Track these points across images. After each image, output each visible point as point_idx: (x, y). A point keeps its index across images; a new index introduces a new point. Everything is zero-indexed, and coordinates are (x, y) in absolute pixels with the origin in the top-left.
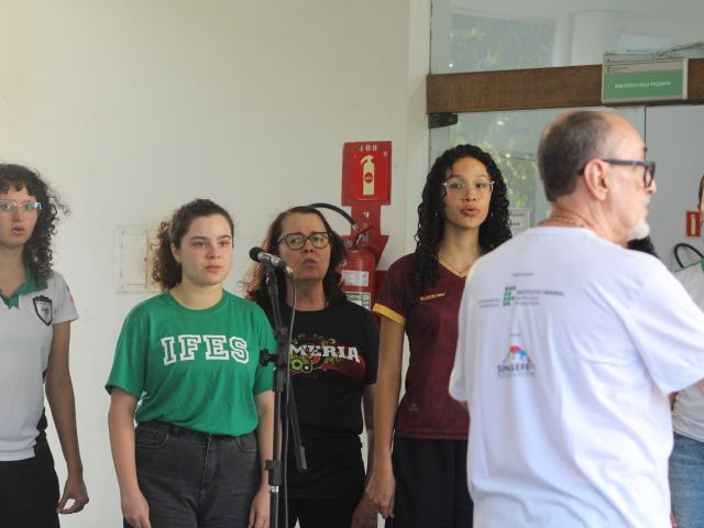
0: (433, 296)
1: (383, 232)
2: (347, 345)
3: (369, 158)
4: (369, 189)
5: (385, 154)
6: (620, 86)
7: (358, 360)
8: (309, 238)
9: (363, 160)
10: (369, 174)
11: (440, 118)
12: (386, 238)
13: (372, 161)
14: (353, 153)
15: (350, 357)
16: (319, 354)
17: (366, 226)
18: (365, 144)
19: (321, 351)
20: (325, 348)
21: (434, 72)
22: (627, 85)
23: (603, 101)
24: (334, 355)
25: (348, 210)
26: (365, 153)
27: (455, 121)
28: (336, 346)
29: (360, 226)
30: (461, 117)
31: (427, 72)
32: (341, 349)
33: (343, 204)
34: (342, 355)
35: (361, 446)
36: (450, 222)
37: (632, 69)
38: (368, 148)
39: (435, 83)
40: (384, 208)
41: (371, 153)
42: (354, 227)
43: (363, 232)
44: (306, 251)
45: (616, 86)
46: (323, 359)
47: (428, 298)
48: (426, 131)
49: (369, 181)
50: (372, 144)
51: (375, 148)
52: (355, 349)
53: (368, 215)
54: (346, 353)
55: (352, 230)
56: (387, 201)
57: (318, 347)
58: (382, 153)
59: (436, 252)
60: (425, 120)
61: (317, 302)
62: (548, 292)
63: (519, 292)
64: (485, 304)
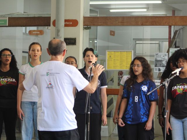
62: (56, 73)
63: (50, 73)
64: (42, 75)
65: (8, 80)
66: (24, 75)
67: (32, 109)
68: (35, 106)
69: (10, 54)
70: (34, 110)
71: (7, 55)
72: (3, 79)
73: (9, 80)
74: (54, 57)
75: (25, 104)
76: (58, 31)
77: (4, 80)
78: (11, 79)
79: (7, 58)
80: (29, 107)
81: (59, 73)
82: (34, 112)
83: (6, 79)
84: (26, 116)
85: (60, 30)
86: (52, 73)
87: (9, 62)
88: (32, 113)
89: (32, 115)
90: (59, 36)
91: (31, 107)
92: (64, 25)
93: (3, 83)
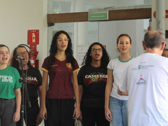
0: (55, 65)
1: (37, 51)
2: (34, 77)
3: (34, 33)
4: (34, 41)
5: (38, 33)
6: (93, 17)
7: (36, 81)
8: (24, 53)
9: (32, 34)
10: (34, 37)
11: (50, 24)
12: (38, 52)
13: (35, 34)
14: (30, 33)
15: (35, 80)
16: (27, 79)
17: (33, 49)
18: (33, 30)
19: (28, 79)
20: (29, 78)
21: (49, 13)
22: (94, 17)
23: (89, 20)
24: (31, 79)
25: (29, 46)
26: (33, 33)
27: (54, 25)
28: (31, 77)
29: (32, 49)
30: (55, 24)
31: (47, 14)
32: (32, 78)
33: (28, 44)
34: (33, 79)
35: (38, 101)
36: (59, 49)
37: (95, 13)
38: (34, 31)
39: (49, 16)
40: (37, 45)
41: (34, 32)
42: (31, 50)
43: (33, 51)
44: (23, 56)
45: (92, 17)
46: (28, 80)
47: (54, 66)
48: (47, 27)
49: (34, 39)
50: (34, 30)
51: (35, 31)
52: (35, 78)
53: (34, 47)
54: (34, 79)
55: (30, 50)
56: (38, 43)
57: (27, 78)
58: (37, 32)
59: (55, 56)
60: (47, 25)
61: (26, 68)
62: (150, 66)
63: (142, 66)
64: (134, 69)
65: (99, 76)
66: (112, 71)
67: (120, 110)
68: (123, 106)
69: (100, 48)
70: (123, 111)
71: (97, 49)
72: (94, 75)
73: (101, 76)
74: (150, 49)
75: (113, 104)
76: (158, 23)
77: (95, 77)
78: (103, 76)
79: (97, 52)
80: (117, 107)
81: (153, 66)
82: (123, 113)
83: (97, 75)
84: (114, 118)
85: (160, 22)
86: (144, 66)
87: (99, 58)
88: (121, 115)
89: (121, 117)
90: (160, 28)
91: (119, 107)
92: (165, 16)
93: (94, 79)
